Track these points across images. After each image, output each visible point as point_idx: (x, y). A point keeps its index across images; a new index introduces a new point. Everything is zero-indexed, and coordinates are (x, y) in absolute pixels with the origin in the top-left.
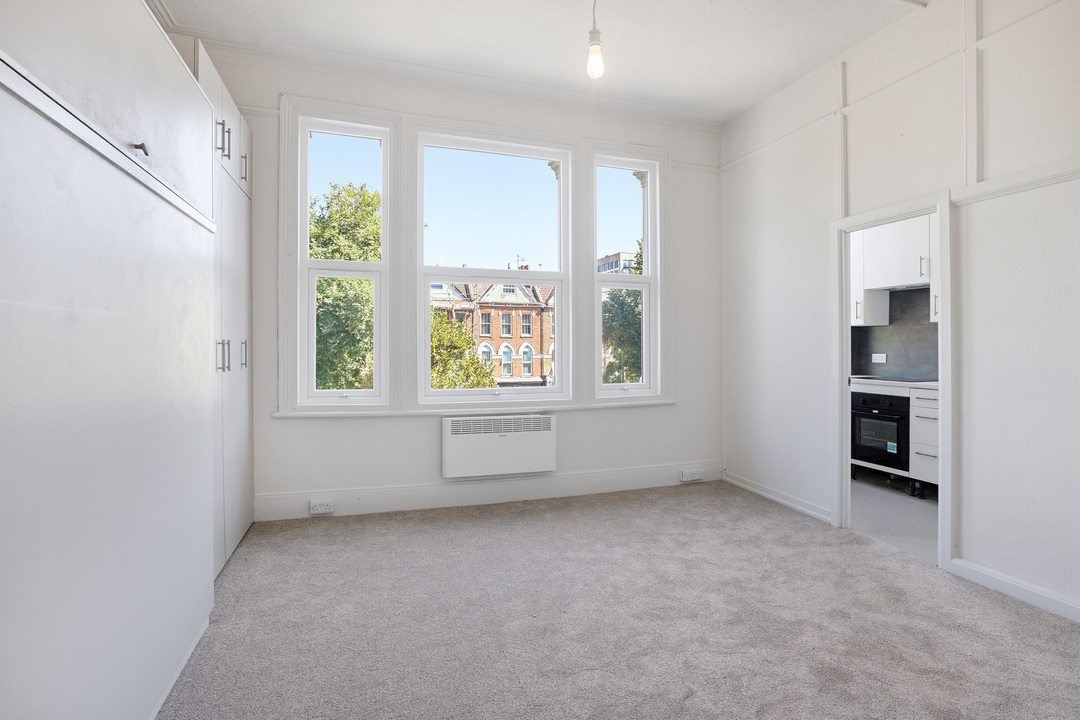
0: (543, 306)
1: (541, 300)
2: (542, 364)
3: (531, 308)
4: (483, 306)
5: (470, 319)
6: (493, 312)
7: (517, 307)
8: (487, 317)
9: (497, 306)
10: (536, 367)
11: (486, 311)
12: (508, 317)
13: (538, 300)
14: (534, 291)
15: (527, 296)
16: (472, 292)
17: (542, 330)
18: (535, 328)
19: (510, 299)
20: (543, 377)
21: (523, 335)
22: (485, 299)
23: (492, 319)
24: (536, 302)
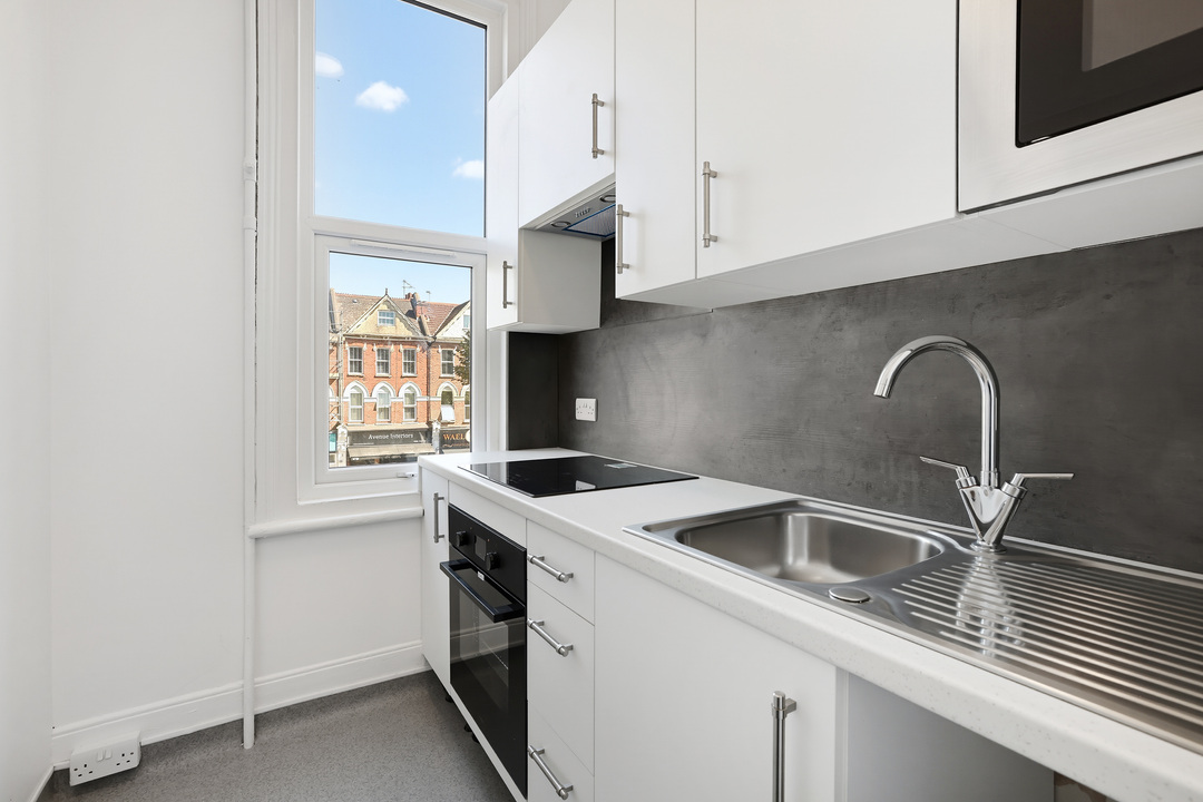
0: (431, 340)
1: (428, 333)
2: (428, 408)
3: (414, 342)
4: (351, 339)
5: (334, 354)
6: (365, 347)
7: (397, 341)
8: (357, 353)
9: (371, 340)
10: (421, 411)
11: (355, 345)
12: (384, 354)
13: (423, 332)
14: (421, 323)
15: (409, 328)
16: (337, 322)
17: (428, 368)
18: (420, 365)
19: (389, 331)
20: (429, 423)
21: (404, 374)
22: (354, 330)
23: (364, 355)
24: (421, 336)
